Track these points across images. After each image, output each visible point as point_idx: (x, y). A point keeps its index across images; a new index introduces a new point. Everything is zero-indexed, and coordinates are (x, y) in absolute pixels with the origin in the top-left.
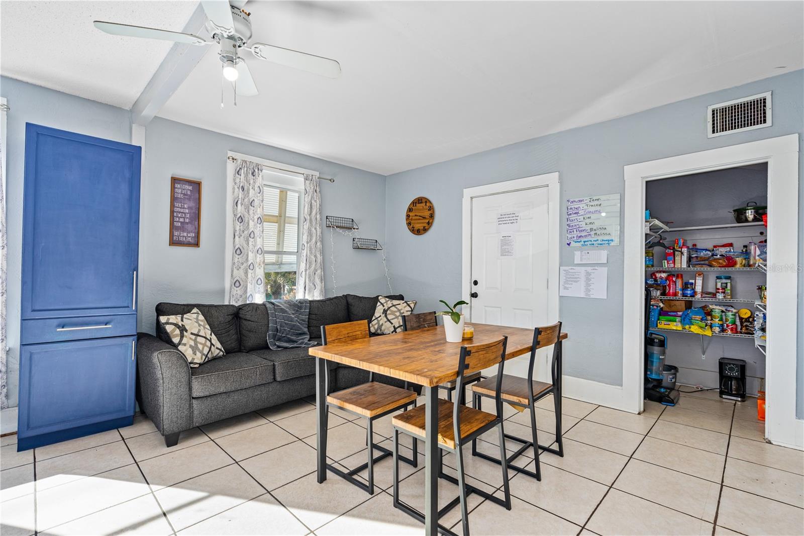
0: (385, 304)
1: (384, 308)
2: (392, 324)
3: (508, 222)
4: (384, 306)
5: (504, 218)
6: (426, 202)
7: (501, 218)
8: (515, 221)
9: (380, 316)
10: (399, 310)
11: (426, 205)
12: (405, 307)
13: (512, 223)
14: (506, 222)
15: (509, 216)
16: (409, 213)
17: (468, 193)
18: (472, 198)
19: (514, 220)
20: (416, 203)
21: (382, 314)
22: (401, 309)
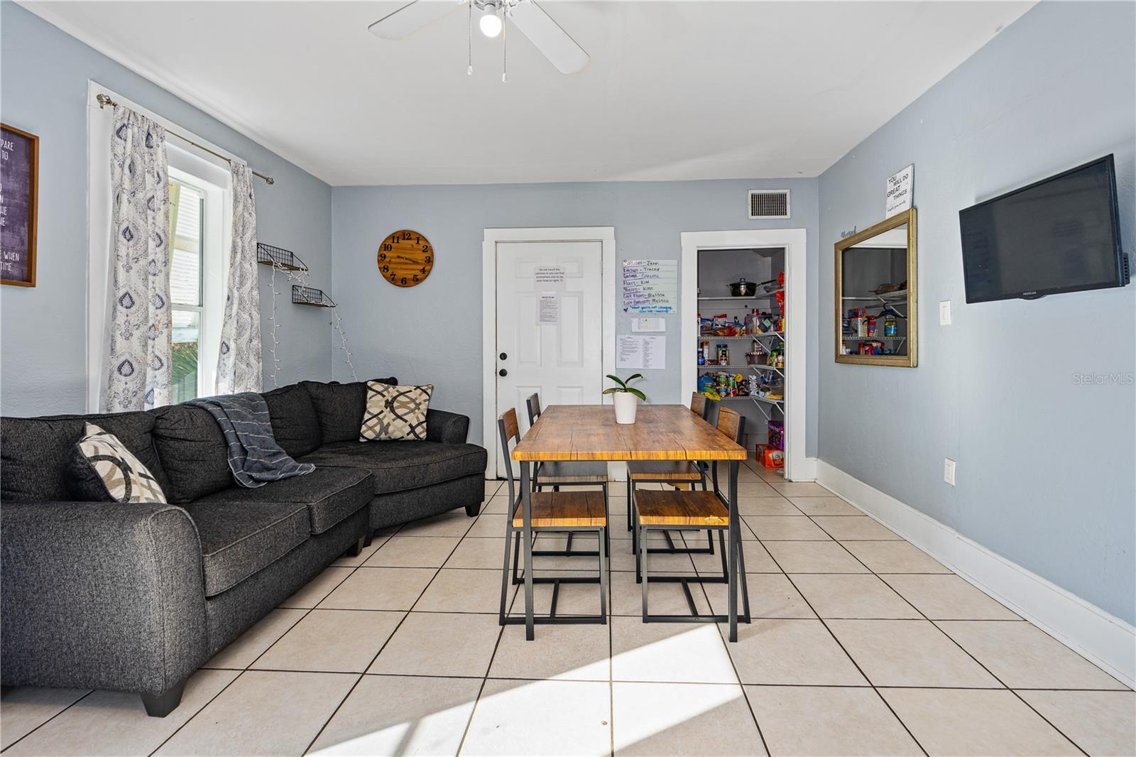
0: (385, 393)
1: (385, 399)
2: (406, 421)
3: (550, 279)
4: (384, 396)
5: (544, 274)
6: (418, 239)
7: (541, 274)
8: (559, 279)
9: (382, 412)
10: (413, 401)
11: (418, 243)
12: (420, 395)
13: (555, 281)
14: (546, 279)
15: (551, 272)
16: (385, 252)
17: (490, 235)
18: (496, 242)
19: (558, 277)
20: (398, 238)
21: (384, 409)
22: (416, 399)
